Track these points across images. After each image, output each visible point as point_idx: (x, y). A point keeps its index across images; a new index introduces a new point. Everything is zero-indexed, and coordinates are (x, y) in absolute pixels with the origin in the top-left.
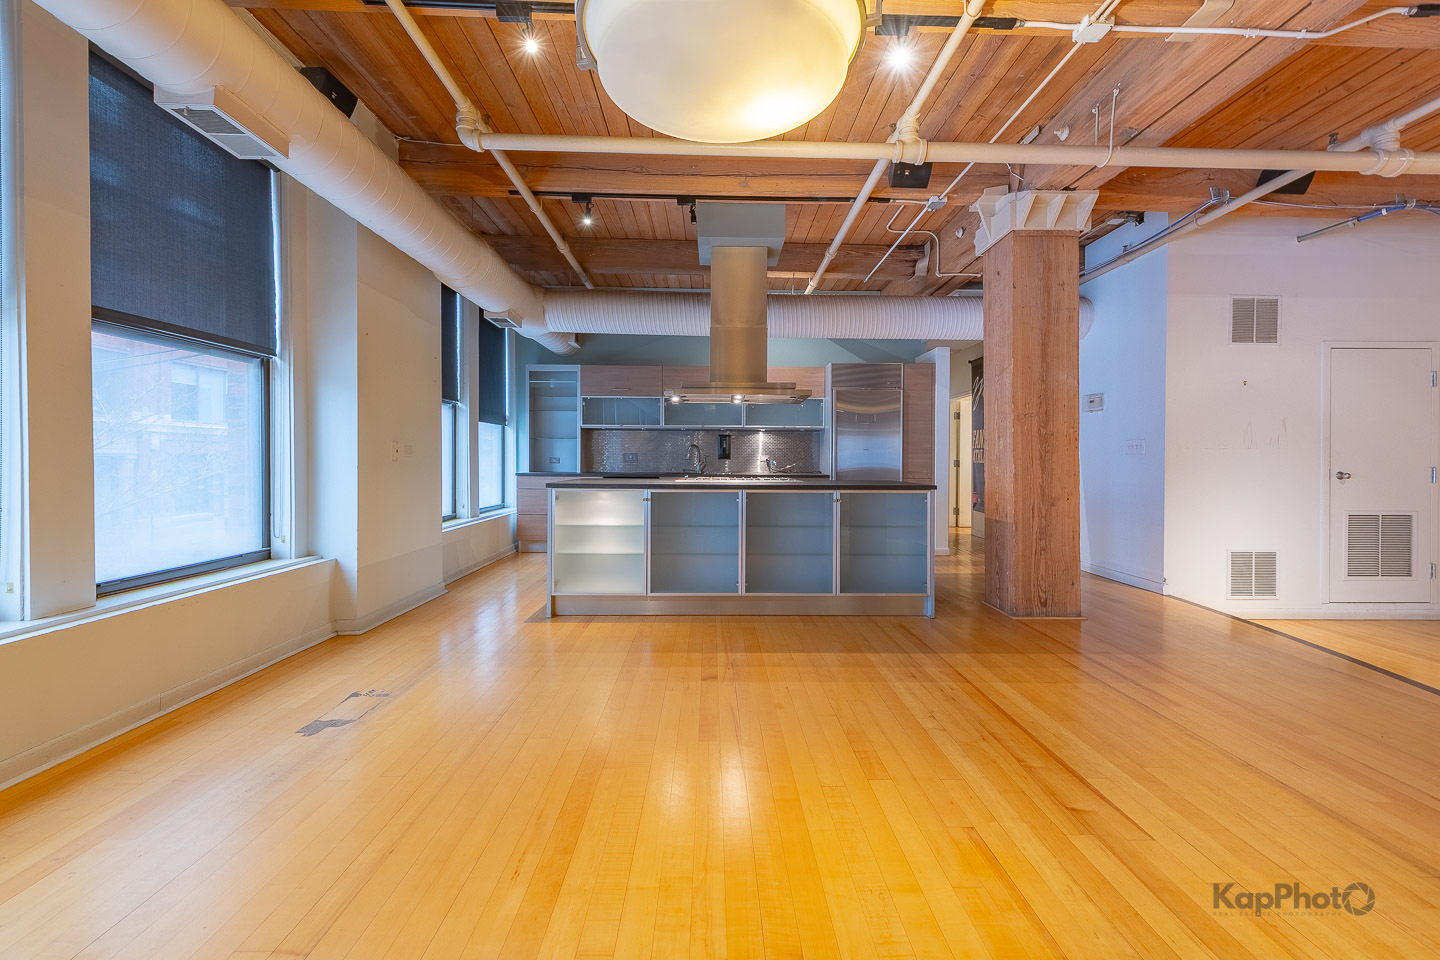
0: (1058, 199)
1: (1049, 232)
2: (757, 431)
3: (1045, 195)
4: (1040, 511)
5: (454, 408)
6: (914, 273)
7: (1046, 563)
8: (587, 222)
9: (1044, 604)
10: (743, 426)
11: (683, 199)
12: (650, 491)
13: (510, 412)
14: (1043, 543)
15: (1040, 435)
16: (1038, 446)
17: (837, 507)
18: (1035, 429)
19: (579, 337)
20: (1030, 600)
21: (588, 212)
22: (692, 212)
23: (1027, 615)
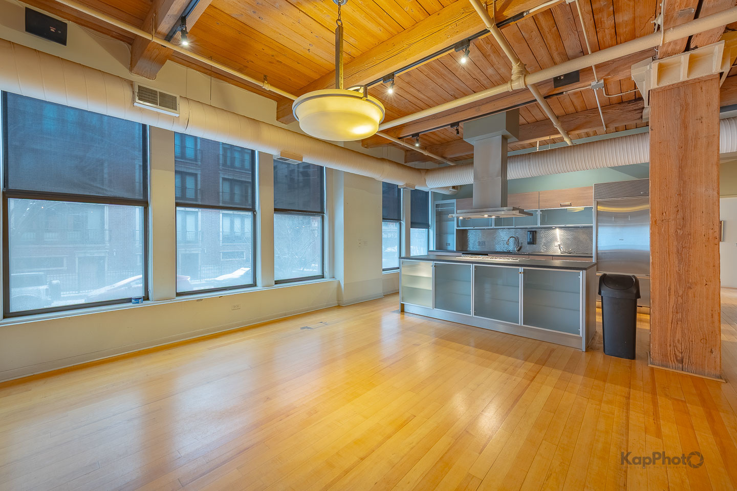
4: (676, 292)
5: (400, 224)
6: (642, 117)
7: (683, 331)
9: (681, 362)
10: (539, 225)
11: (452, 125)
13: (431, 223)
14: (679, 316)
15: (677, 235)
16: (675, 243)
17: (521, 276)
18: (672, 230)
19: (454, 187)
20: (666, 356)
21: (417, 141)
22: (457, 130)
23: (663, 366)
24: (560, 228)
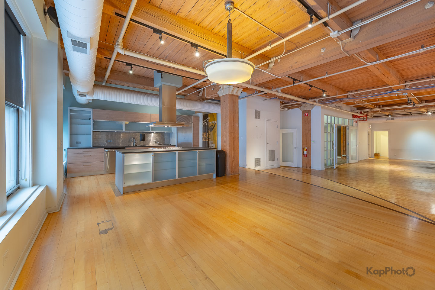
0: (237, 89)
1: (234, 95)
2: (152, 133)
3: (235, 88)
4: (233, 153)
6: (199, 95)
7: (234, 163)
8: (131, 72)
9: (234, 172)
10: (150, 131)
11: (159, 71)
12: (153, 153)
15: (233, 137)
16: (233, 139)
17: (198, 154)
20: (232, 171)
21: (131, 69)
23: (231, 175)
24: (154, 133)
